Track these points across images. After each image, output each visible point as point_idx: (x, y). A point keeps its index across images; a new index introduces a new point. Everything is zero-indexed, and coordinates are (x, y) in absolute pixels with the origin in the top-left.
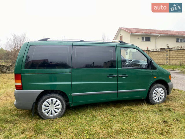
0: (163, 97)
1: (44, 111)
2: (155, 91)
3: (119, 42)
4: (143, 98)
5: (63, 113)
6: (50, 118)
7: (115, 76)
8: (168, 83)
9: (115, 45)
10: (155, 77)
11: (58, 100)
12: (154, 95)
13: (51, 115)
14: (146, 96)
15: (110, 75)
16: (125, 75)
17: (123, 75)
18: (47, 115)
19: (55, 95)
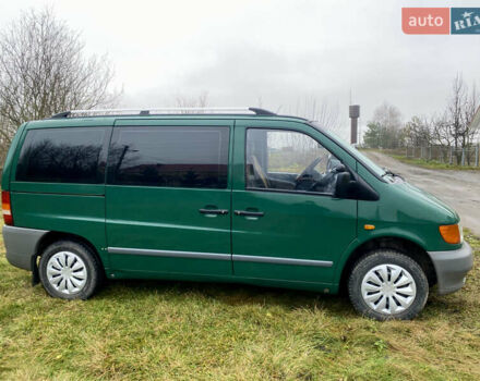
0: (409, 300)
1: (51, 279)
2: (370, 274)
3: (254, 113)
4: (327, 291)
5: (90, 290)
6: (62, 297)
7: (220, 213)
8: (430, 253)
9: (231, 123)
10: (371, 227)
11: (79, 259)
12: (365, 286)
13: (66, 291)
14: (337, 285)
15: (208, 207)
16: (256, 210)
17: (248, 209)
18: (57, 289)
19: (71, 245)
